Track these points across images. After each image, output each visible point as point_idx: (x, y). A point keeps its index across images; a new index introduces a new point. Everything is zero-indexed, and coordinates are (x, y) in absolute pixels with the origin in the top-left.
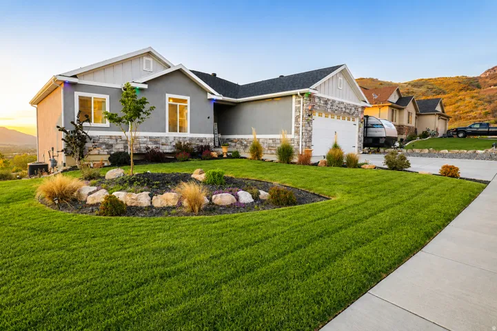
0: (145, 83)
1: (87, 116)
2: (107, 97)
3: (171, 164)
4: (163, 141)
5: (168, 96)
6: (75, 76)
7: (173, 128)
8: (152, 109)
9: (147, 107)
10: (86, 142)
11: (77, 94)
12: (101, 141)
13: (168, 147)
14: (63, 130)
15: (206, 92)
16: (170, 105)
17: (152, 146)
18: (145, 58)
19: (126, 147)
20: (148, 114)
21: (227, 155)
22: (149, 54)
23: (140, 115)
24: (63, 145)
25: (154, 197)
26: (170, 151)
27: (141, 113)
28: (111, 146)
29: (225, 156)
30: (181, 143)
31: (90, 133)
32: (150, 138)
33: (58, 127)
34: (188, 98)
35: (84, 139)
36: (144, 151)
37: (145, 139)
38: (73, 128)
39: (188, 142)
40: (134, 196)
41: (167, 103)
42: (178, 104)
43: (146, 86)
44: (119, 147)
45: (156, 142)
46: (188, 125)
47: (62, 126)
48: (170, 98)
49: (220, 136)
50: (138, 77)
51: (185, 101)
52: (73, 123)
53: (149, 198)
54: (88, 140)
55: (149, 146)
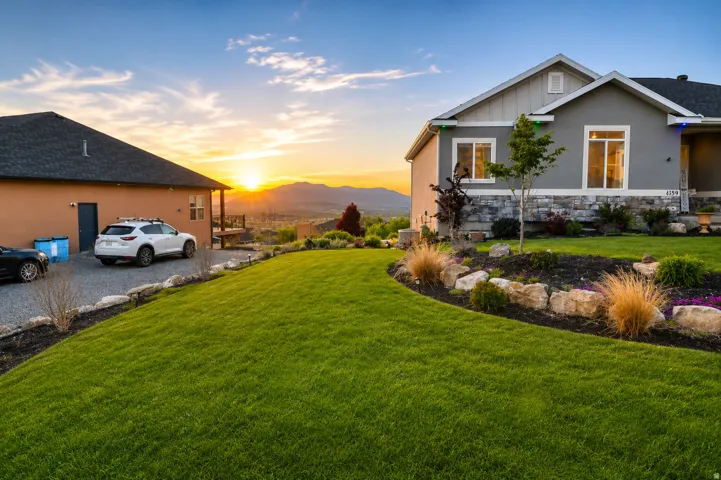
0: (549, 113)
1: (466, 170)
2: (493, 142)
3: (589, 241)
4: (578, 203)
5: (588, 129)
6: (453, 118)
7: (595, 181)
8: (558, 152)
9: (550, 149)
10: (464, 204)
11: (456, 141)
12: (483, 203)
13: (584, 213)
14: (437, 189)
15: (664, 112)
16: (592, 144)
17: (557, 210)
18: (551, 75)
19: (516, 213)
20: (553, 160)
21: (709, 229)
22: (559, 66)
23: (538, 162)
24: (435, 209)
25: (554, 294)
26: (588, 220)
27: (540, 160)
28: (497, 209)
29: (704, 231)
30: (609, 205)
31: (470, 193)
32: (555, 198)
33: (432, 185)
34: (626, 129)
35: (461, 201)
36: (543, 217)
37: (547, 200)
38: (449, 186)
39: (624, 204)
40: (523, 288)
41: (587, 140)
42: (607, 140)
43: (551, 118)
44: (507, 212)
45: (564, 205)
46: (624, 174)
47: (436, 183)
48: (591, 133)
49: (694, 192)
50: (539, 106)
51: (620, 134)
52: (449, 179)
53: (545, 295)
54: (466, 201)
55: (553, 210)
